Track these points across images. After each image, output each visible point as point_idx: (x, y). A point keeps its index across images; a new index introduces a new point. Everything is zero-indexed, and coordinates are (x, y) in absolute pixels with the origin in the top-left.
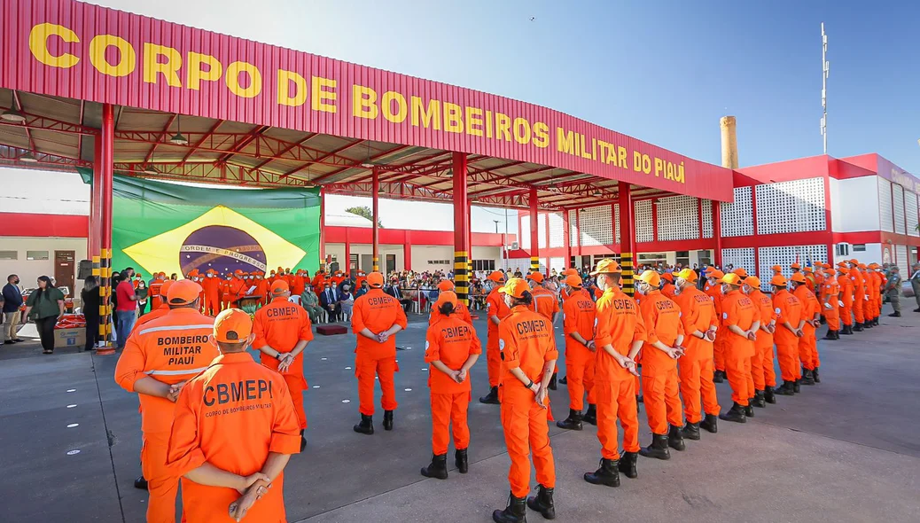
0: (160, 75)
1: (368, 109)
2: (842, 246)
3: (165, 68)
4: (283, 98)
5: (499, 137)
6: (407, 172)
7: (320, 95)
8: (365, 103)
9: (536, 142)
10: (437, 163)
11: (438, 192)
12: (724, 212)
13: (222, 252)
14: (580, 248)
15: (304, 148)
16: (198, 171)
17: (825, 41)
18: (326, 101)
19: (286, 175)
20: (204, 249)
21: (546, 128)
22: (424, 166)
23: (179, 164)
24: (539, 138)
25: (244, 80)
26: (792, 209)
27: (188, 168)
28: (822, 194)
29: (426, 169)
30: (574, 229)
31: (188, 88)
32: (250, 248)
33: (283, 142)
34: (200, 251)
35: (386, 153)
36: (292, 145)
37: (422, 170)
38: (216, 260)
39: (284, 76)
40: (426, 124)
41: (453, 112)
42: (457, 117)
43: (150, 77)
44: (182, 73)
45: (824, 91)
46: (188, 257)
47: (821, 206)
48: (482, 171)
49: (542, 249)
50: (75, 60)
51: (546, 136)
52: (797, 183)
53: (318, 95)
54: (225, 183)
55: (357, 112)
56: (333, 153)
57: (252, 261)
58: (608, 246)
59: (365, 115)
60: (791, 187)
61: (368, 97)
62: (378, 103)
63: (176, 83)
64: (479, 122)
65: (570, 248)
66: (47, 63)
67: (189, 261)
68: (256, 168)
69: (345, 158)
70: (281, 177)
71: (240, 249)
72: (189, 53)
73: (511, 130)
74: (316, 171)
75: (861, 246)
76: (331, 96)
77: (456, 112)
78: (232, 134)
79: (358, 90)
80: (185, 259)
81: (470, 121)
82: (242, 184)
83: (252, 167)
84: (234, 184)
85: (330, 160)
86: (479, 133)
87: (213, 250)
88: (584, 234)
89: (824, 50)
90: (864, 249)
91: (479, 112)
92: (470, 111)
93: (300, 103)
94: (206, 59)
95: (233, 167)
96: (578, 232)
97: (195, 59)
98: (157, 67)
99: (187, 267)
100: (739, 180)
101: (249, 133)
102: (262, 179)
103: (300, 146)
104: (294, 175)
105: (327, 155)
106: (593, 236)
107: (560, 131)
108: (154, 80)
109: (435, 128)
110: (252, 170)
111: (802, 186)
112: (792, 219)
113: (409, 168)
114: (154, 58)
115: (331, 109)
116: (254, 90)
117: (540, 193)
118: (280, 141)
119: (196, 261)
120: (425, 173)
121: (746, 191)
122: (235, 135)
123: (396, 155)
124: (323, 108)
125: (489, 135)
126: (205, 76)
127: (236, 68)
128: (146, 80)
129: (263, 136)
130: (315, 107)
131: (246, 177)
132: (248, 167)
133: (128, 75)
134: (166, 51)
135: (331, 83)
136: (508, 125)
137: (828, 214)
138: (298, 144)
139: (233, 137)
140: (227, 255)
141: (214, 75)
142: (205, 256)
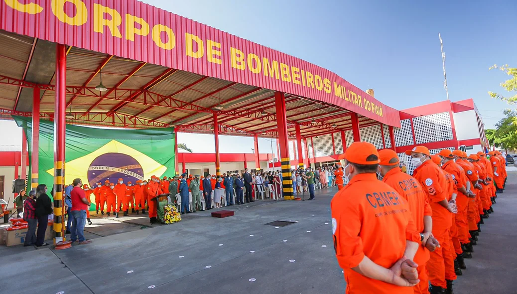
0: (106, 28)
1: (240, 64)
2: (462, 147)
3: (110, 24)
4: (189, 52)
5: (309, 86)
6: (233, 114)
7: (212, 52)
8: (238, 59)
9: (326, 90)
10: (248, 110)
11: (239, 129)
12: (396, 133)
13: (116, 170)
14: (315, 158)
15: (173, 100)
16: (98, 118)
17: (441, 42)
18: (215, 56)
19: (153, 120)
20: (105, 168)
21: (329, 82)
22: (241, 112)
23: (84, 114)
24: (327, 87)
25: (164, 37)
26: (433, 130)
27: (90, 117)
28: (449, 120)
29: (243, 113)
30: (310, 148)
31: (126, 39)
32: (133, 167)
33: (161, 96)
34: (102, 169)
35: (225, 102)
36: (166, 98)
37: (240, 114)
38: (112, 175)
39: (189, 38)
40: (272, 75)
41: (285, 69)
42: (287, 72)
43: (98, 28)
44: (122, 28)
45: (444, 67)
46: (94, 174)
47: (449, 126)
48: (271, 114)
49: (292, 161)
50: (40, 9)
51: (330, 87)
52: (435, 115)
53: (211, 52)
54: (114, 126)
55: (234, 65)
56: (190, 103)
57: (135, 175)
58: (331, 156)
59: (238, 67)
60: (432, 118)
61: (239, 56)
62: (246, 60)
63: (118, 35)
64: (298, 76)
65: (309, 159)
66: (15, 8)
67: (95, 176)
68: (135, 116)
69: (198, 107)
70: (150, 121)
71: (127, 168)
72: (126, 15)
73: (313, 82)
74: (173, 117)
75: (471, 147)
76: (218, 53)
77: (287, 69)
78: (128, 90)
79: (233, 51)
80: (91, 175)
81: (294, 75)
82: (125, 126)
83: (132, 115)
84: (120, 126)
85: (189, 107)
86: (299, 83)
87: (110, 169)
88: (317, 151)
89: (442, 46)
90: (472, 148)
91: (297, 70)
92: (294, 69)
93: (200, 56)
94: (138, 20)
95: (119, 115)
96: (313, 150)
97: (130, 19)
98: (104, 22)
99: (93, 181)
100: (403, 116)
101: (139, 90)
102: (138, 122)
103: (171, 98)
104: (158, 120)
105: (187, 104)
106: (322, 151)
107: (335, 84)
108: (102, 31)
109: (277, 78)
110: (132, 117)
111: (438, 117)
112: (434, 135)
113: (233, 112)
114: (102, 16)
115: (219, 62)
116: (170, 45)
117: (301, 127)
118: (158, 95)
119: (99, 176)
120: (243, 116)
121: (407, 121)
122: (131, 90)
123: (231, 103)
124: (214, 61)
125: (304, 84)
126: (138, 32)
127: (158, 29)
128: (96, 30)
129: (148, 92)
130: (209, 60)
131: (128, 121)
132: (130, 115)
133: (82, 26)
134: (110, 11)
135: (218, 45)
136: (312, 79)
137: (454, 130)
138: (170, 97)
139: (129, 92)
140: (120, 171)
141: (144, 32)
142: (105, 173)
